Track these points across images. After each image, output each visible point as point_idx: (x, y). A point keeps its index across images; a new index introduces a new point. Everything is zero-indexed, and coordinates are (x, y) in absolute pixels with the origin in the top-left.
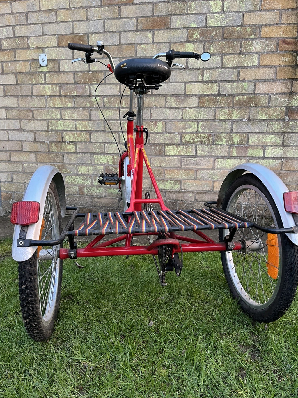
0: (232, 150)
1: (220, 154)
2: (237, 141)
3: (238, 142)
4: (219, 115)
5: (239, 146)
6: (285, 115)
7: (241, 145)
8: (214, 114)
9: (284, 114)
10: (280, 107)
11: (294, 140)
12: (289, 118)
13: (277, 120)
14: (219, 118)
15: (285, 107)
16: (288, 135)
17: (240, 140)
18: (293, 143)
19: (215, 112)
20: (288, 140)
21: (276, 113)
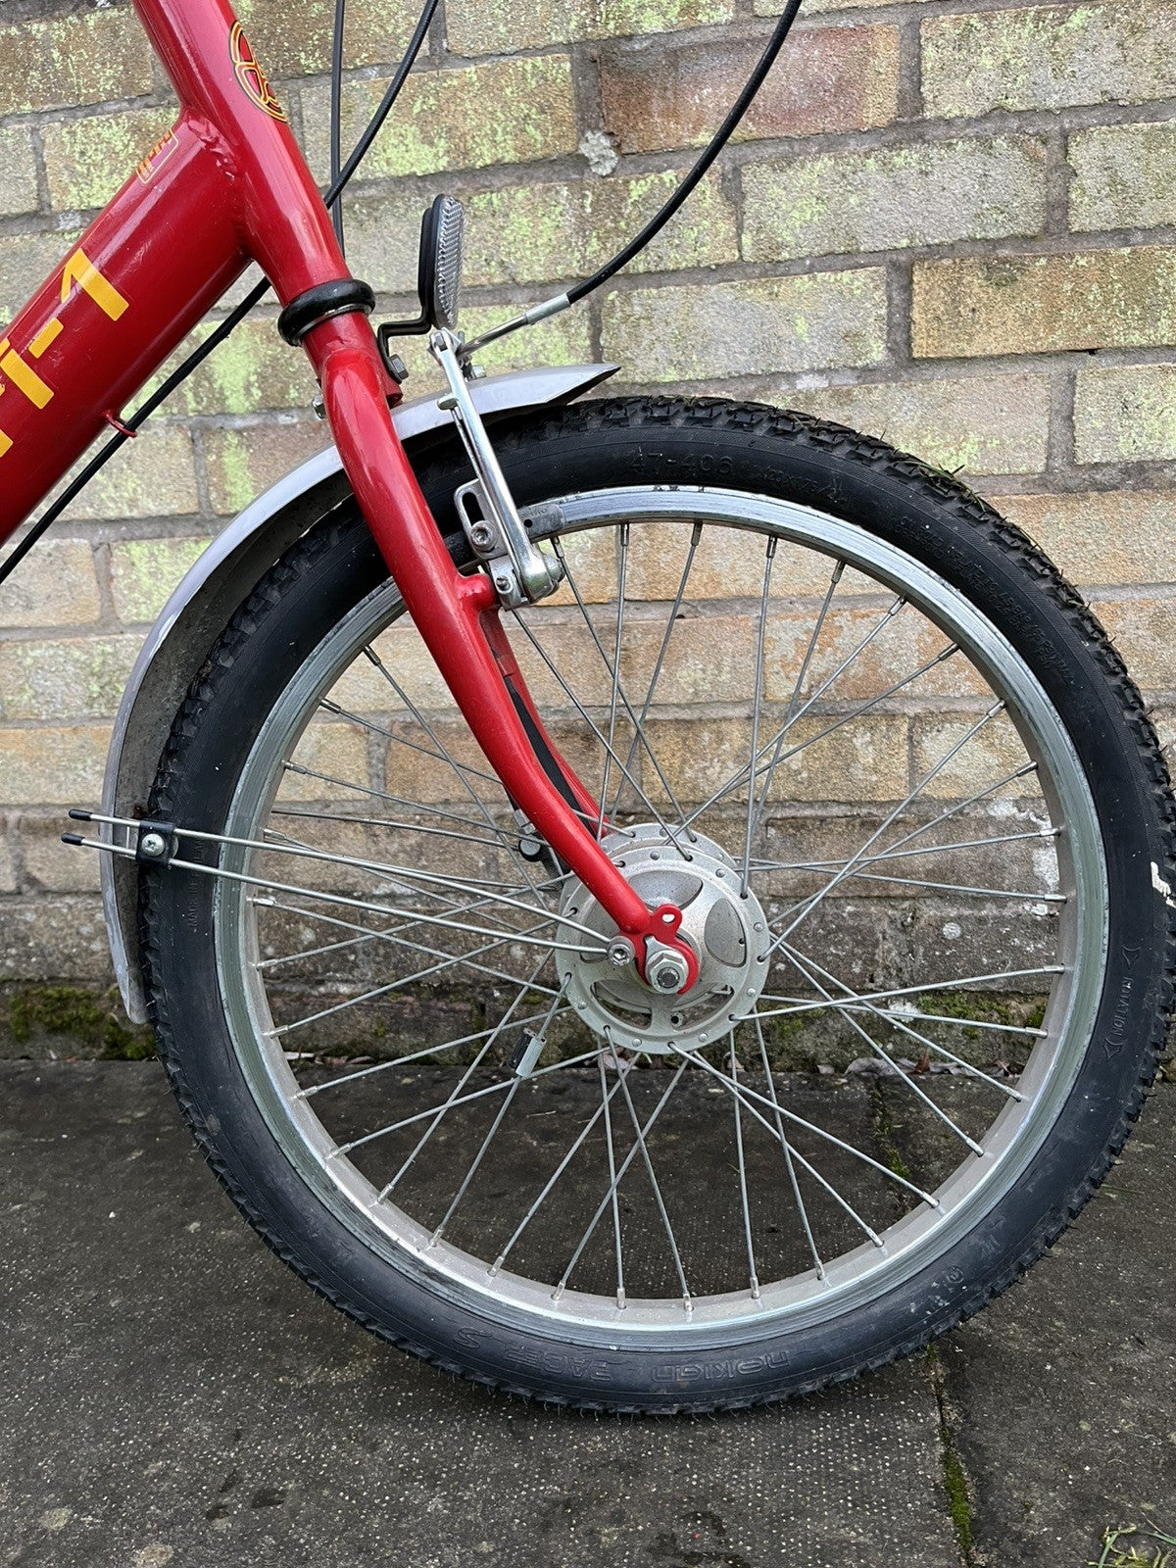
0: (219, 465)
1: (133, 503)
2: (247, 388)
3: (257, 393)
4: (73, 173)
5: (266, 426)
6: (585, 125)
7: (283, 419)
8: (32, 173)
9: (565, 110)
10: (525, 52)
11: (680, 338)
12: (618, 147)
13: (526, 169)
14: (73, 200)
15: (568, 46)
16: (627, 300)
17: (263, 378)
18: (679, 366)
19: (37, 152)
20: (635, 337)
21: (506, 105)
